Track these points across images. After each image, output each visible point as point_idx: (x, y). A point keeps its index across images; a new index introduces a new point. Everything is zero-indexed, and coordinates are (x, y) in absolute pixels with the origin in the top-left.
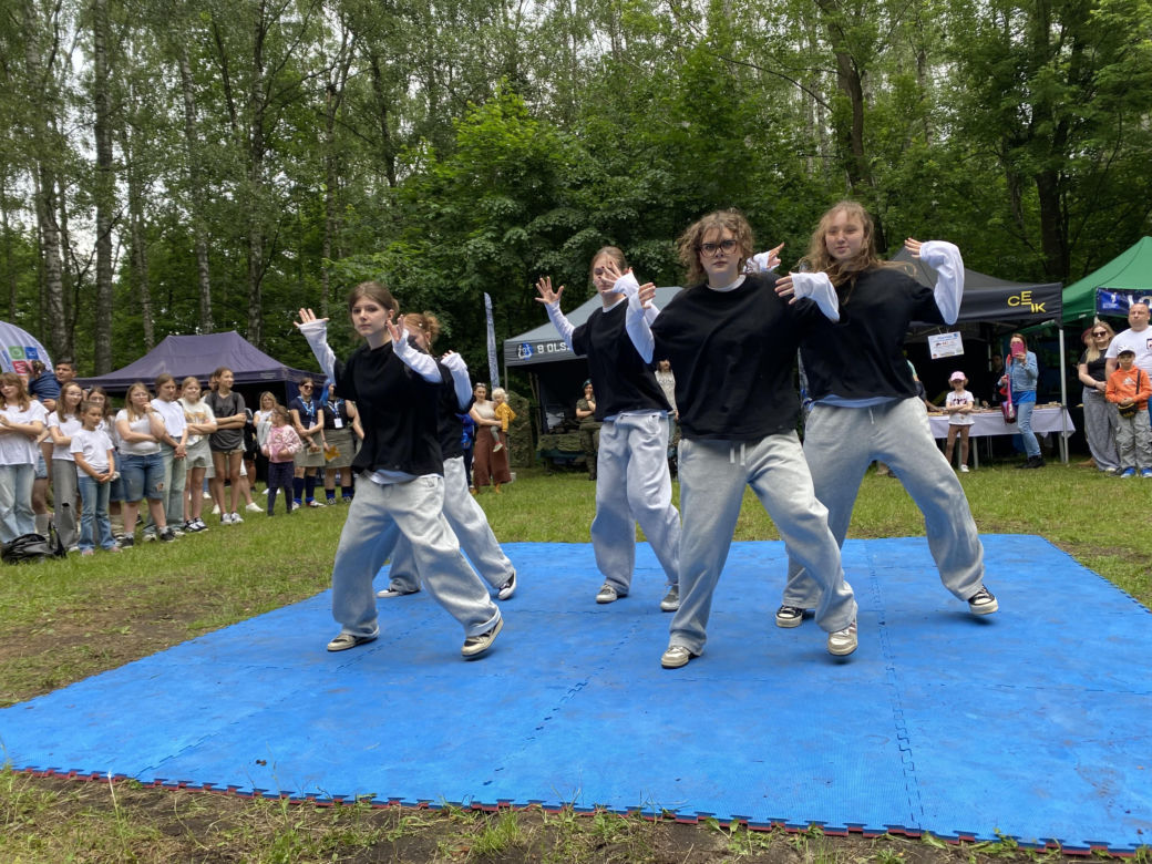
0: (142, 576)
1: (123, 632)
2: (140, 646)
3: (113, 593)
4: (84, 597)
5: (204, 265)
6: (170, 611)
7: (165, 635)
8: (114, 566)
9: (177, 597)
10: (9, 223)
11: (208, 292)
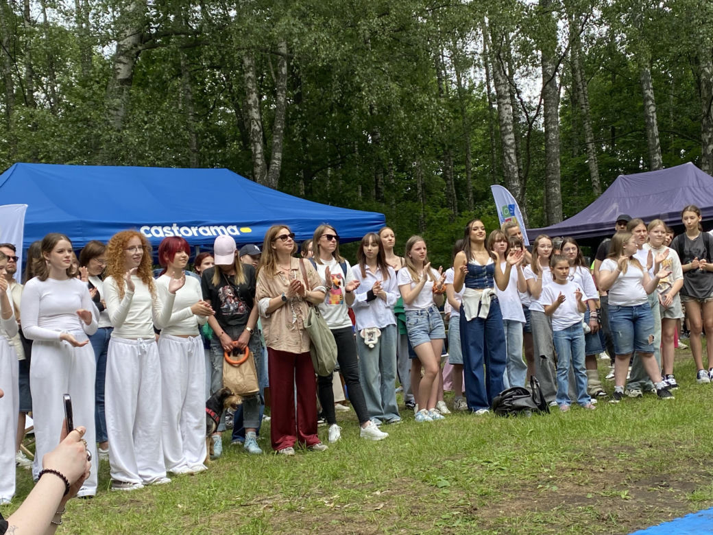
0: (628, 438)
1: (623, 496)
2: (643, 513)
3: (603, 454)
4: (578, 455)
5: (649, 93)
6: (665, 478)
7: (666, 504)
8: (599, 424)
9: (669, 463)
10: (463, 83)
11: (655, 122)
